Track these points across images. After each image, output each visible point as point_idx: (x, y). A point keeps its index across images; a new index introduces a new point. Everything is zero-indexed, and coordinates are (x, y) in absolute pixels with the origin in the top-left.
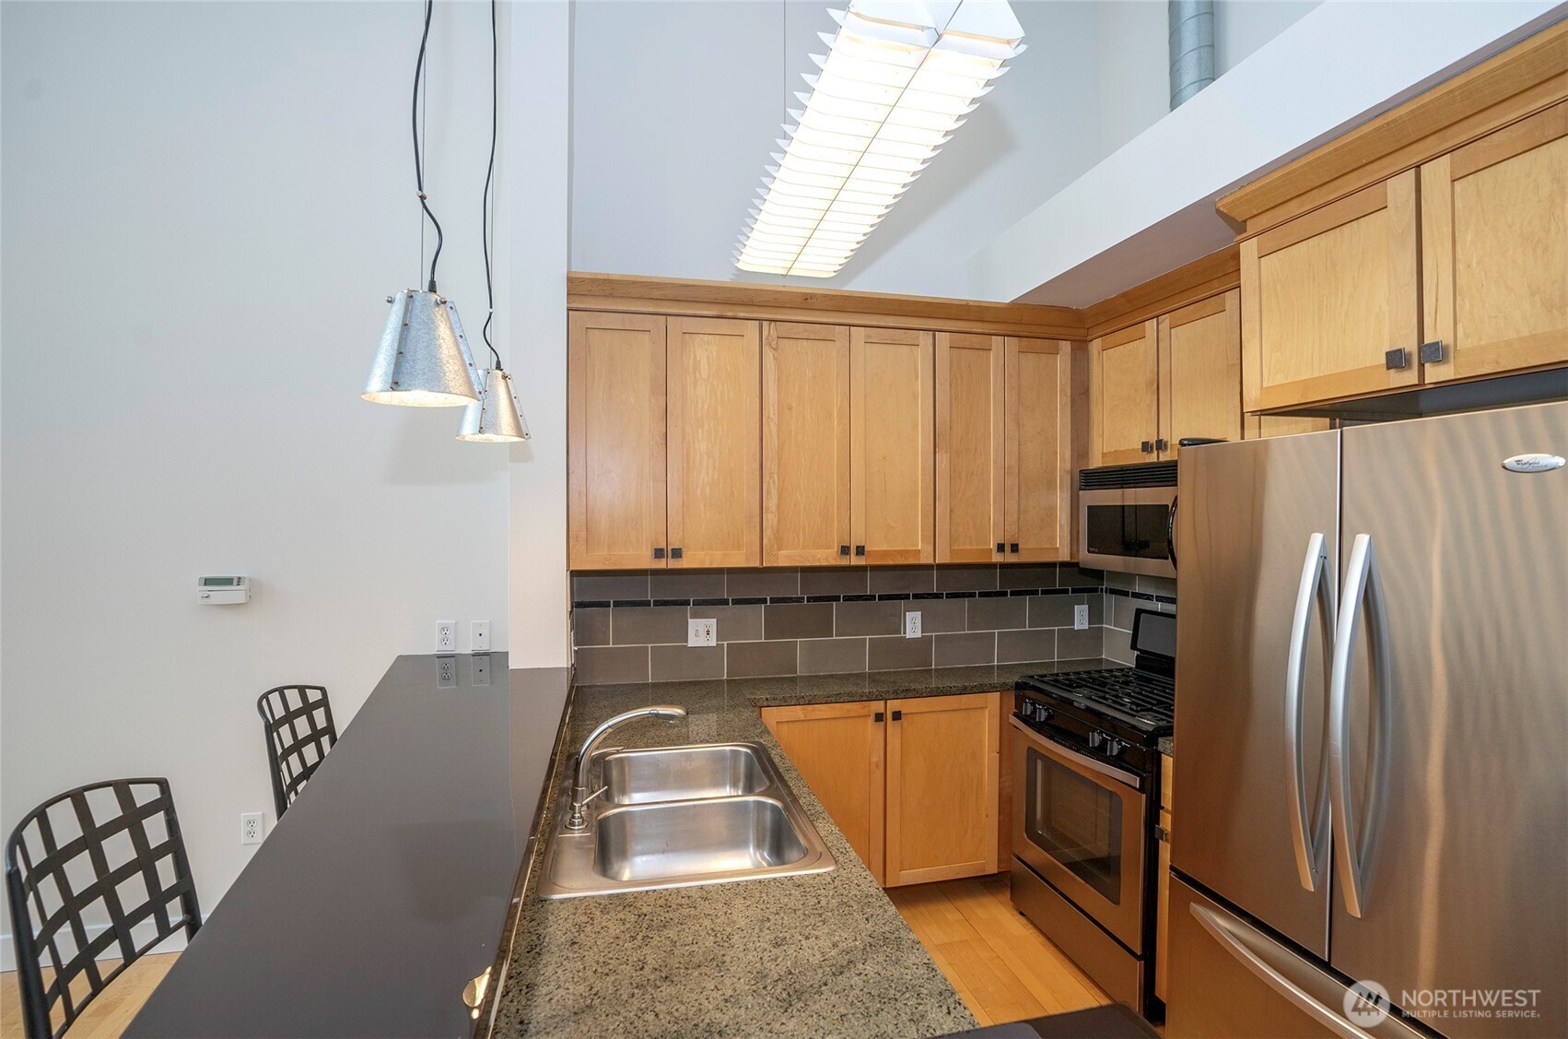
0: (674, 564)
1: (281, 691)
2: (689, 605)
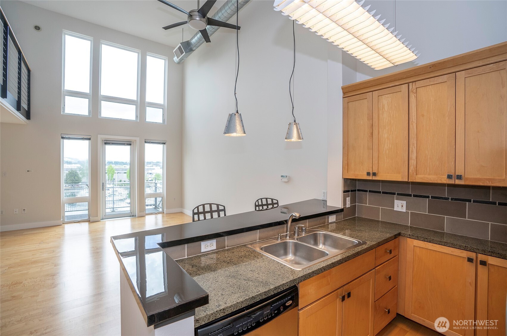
0: (374, 178)
1: (266, 199)
2: (395, 195)
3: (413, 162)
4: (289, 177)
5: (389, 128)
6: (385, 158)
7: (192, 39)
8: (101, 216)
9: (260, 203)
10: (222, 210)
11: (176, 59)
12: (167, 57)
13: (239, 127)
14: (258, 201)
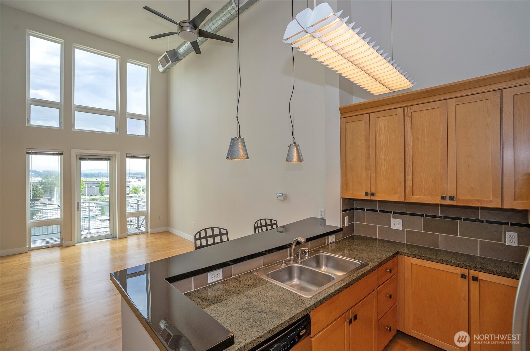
0: (372, 198)
1: (265, 220)
2: (392, 213)
3: (409, 183)
4: (285, 194)
5: (386, 149)
6: (383, 178)
7: (179, 47)
8: (75, 239)
9: (259, 225)
10: (224, 234)
11: (161, 68)
13: (242, 152)
14: (257, 222)
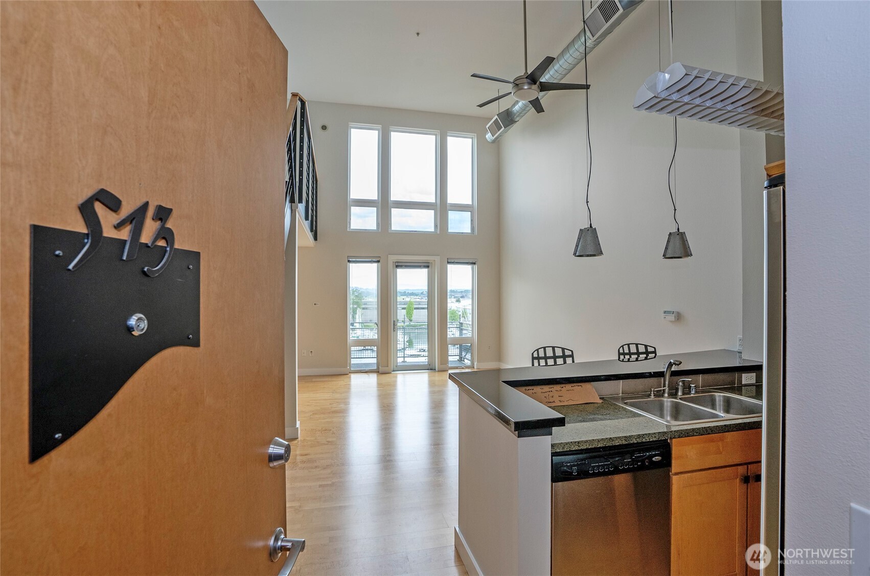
1: (637, 345)
4: (678, 313)
7: (514, 105)
8: (392, 366)
10: (569, 356)
11: (489, 136)
12: (476, 134)
13: (594, 246)
14: (622, 346)
